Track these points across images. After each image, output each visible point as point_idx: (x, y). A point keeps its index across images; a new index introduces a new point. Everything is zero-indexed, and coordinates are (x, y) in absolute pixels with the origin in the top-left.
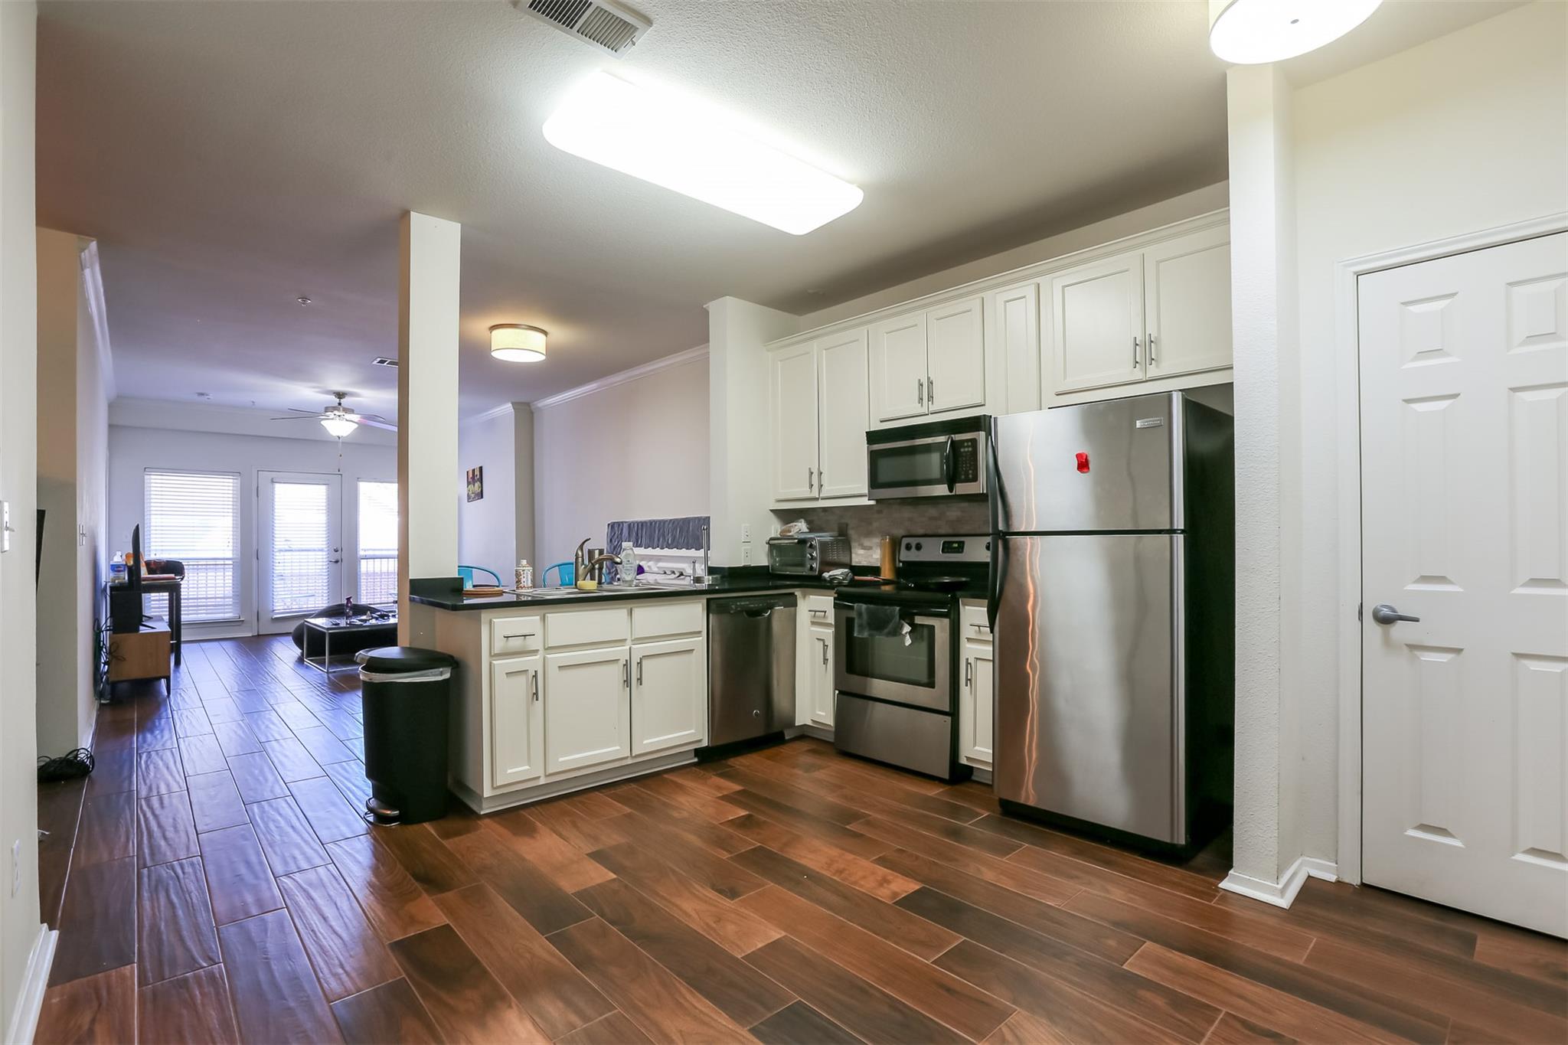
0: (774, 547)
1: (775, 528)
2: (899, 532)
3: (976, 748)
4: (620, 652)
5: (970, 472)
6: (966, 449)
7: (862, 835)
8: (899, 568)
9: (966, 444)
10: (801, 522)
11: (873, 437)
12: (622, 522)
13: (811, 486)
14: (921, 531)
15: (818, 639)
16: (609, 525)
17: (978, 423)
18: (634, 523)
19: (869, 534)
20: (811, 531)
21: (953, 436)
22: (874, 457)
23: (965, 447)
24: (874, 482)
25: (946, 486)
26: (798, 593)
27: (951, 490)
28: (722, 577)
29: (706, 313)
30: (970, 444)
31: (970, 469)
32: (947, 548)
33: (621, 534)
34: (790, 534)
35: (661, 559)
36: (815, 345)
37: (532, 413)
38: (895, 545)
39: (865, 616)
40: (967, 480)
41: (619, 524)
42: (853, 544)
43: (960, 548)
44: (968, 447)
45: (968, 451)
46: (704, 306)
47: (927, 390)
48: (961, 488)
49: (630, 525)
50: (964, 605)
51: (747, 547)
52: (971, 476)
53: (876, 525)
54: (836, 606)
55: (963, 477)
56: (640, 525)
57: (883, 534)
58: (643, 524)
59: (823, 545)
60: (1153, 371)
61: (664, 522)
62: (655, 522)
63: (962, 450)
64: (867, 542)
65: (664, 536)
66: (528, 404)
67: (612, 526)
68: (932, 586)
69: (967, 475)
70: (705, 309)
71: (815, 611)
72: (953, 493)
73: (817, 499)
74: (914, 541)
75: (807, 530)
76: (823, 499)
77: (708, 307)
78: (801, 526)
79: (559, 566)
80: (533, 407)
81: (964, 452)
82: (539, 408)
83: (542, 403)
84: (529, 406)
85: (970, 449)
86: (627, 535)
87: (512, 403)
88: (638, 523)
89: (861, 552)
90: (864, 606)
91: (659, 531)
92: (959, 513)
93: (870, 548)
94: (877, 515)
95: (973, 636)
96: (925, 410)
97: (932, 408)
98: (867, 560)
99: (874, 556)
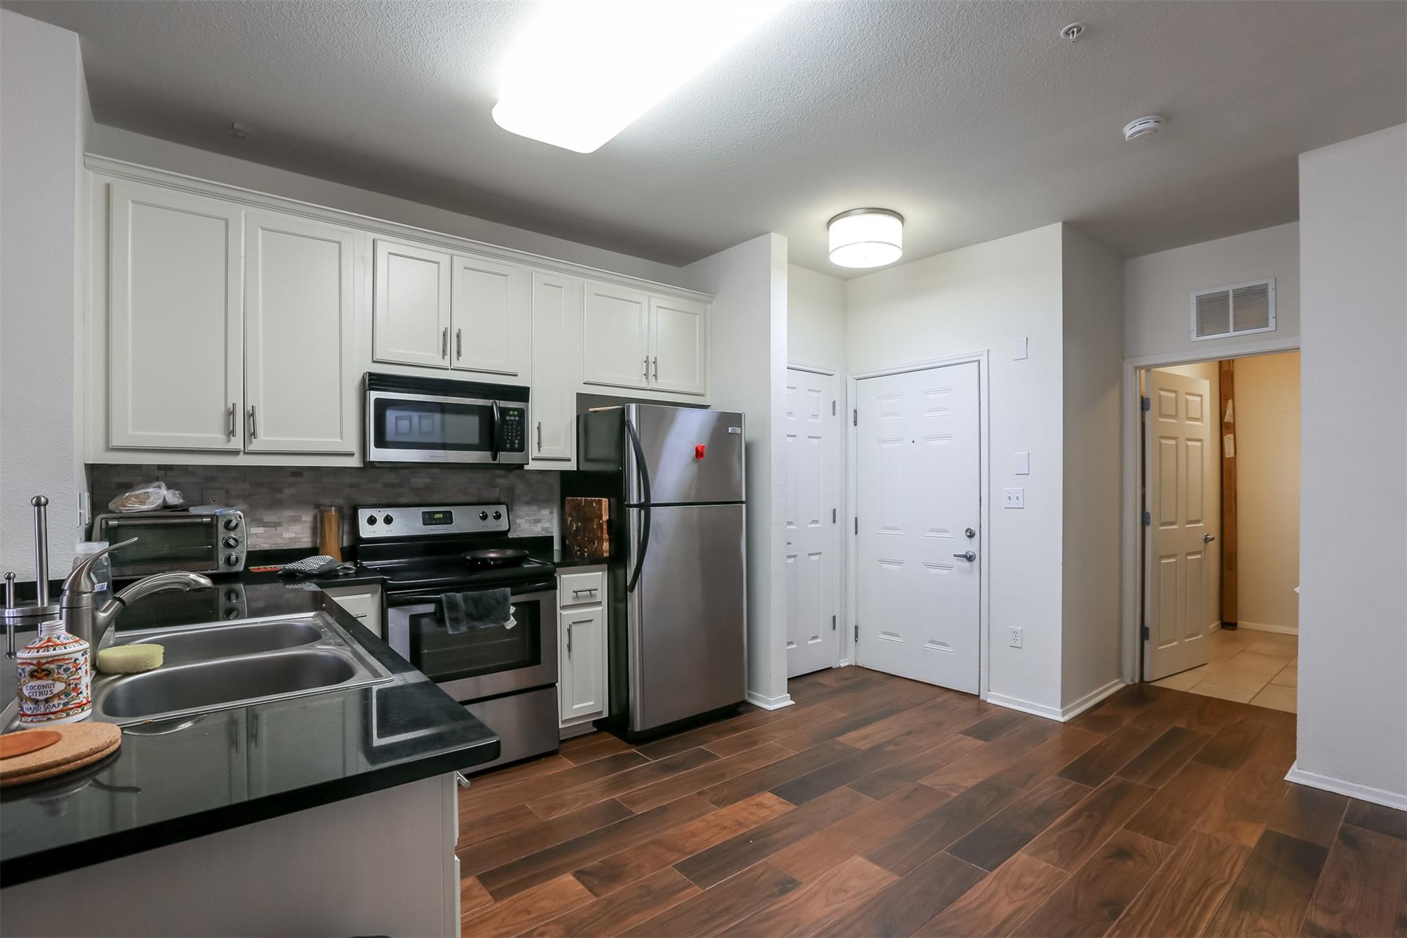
3: (575, 707)
5: (517, 441)
6: (513, 418)
9: (511, 413)
13: (231, 432)
17: (522, 394)
21: (497, 401)
23: (511, 416)
24: (380, 439)
25: (491, 453)
27: (494, 458)
30: (518, 413)
31: (517, 439)
32: (428, 519)
34: (137, 508)
40: (512, 449)
43: (448, 519)
44: (515, 416)
45: (515, 421)
47: (451, 341)
48: (504, 457)
52: (517, 446)
53: (288, 492)
55: (507, 446)
63: (508, 418)
64: (271, 517)
69: (512, 443)
72: (497, 462)
73: (235, 453)
75: (181, 502)
81: (510, 420)
85: (518, 419)
89: (260, 530)
93: (278, 524)
94: (291, 480)
95: (571, 602)
96: (446, 363)
97: (456, 364)
98: (269, 541)
99: (286, 535)
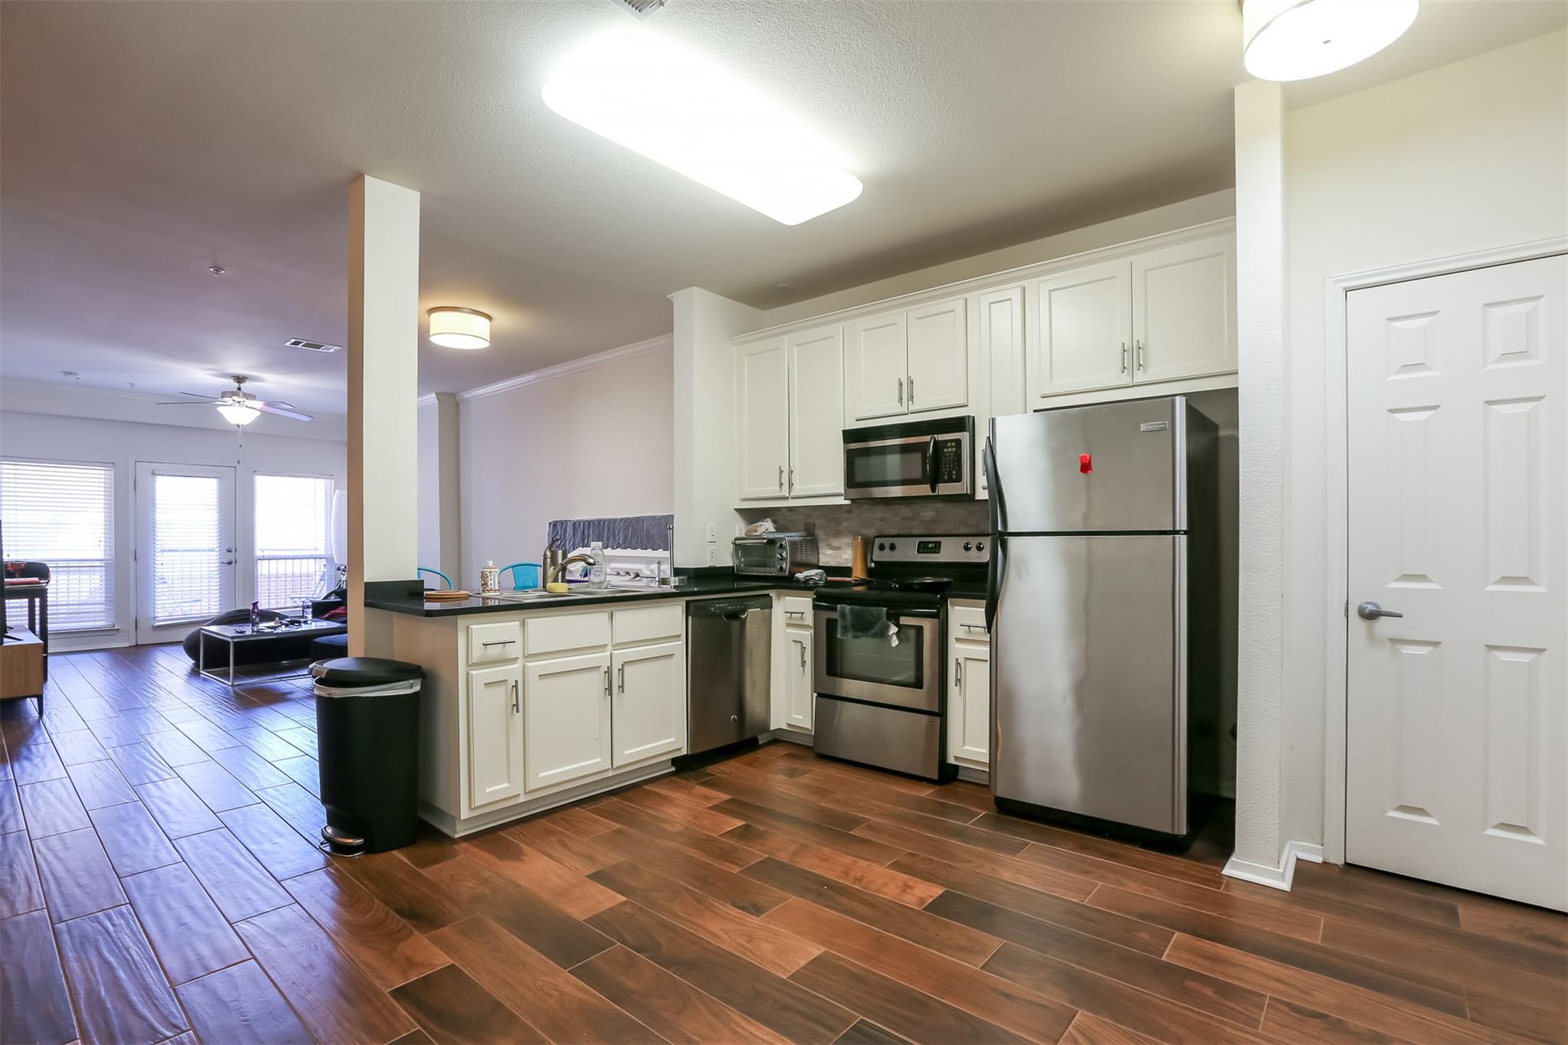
0: (739, 547)
1: (739, 528)
2: (871, 532)
3: (966, 747)
4: (600, 658)
5: (954, 472)
6: (950, 450)
7: (869, 841)
8: (871, 569)
9: (949, 444)
10: (767, 522)
11: (850, 436)
12: (566, 521)
13: (781, 485)
14: (894, 531)
15: (794, 641)
16: (550, 523)
17: (961, 424)
18: (579, 522)
19: (838, 534)
20: (779, 530)
21: (935, 436)
22: (851, 457)
23: (948, 447)
24: (851, 481)
25: (929, 486)
26: (772, 593)
27: (933, 490)
28: (689, 578)
29: (670, 305)
30: (953, 444)
31: (954, 470)
32: (923, 548)
33: (565, 532)
34: (756, 534)
35: (613, 560)
36: (786, 338)
37: (457, 404)
38: (867, 545)
39: (849, 617)
40: (951, 480)
41: (562, 522)
42: (822, 545)
43: (936, 548)
44: (951, 447)
45: (952, 452)
46: (668, 297)
47: (907, 389)
48: (944, 489)
49: (575, 524)
50: (953, 605)
51: (713, 547)
52: (954, 476)
53: (845, 524)
54: (815, 607)
55: (946, 477)
56: (587, 523)
57: (855, 535)
58: (589, 522)
59: (793, 544)
60: (1140, 377)
61: (615, 521)
62: (605, 521)
63: (945, 450)
64: (835, 543)
65: (614, 535)
66: (453, 395)
67: (554, 525)
68: (916, 587)
69: (950, 475)
70: (668, 299)
71: (792, 613)
72: (936, 493)
73: (786, 498)
74: (887, 542)
75: (774, 530)
76: (792, 498)
77: (672, 297)
78: (767, 527)
79: (513, 567)
80: (458, 399)
81: (948, 452)
82: (467, 401)
83: (467, 395)
84: (455, 397)
85: (954, 449)
86: (572, 533)
87: (436, 394)
88: (584, 522)
89: (829, 552)
90: (848, 608)
91: (608, 530)
92: (934, 514)
93: (839, 548)
94: (847, 515)
95: (963, 636)
96: (904, 410)
97: (912, 408)
98: (835, 560)
99: (844, 557)
